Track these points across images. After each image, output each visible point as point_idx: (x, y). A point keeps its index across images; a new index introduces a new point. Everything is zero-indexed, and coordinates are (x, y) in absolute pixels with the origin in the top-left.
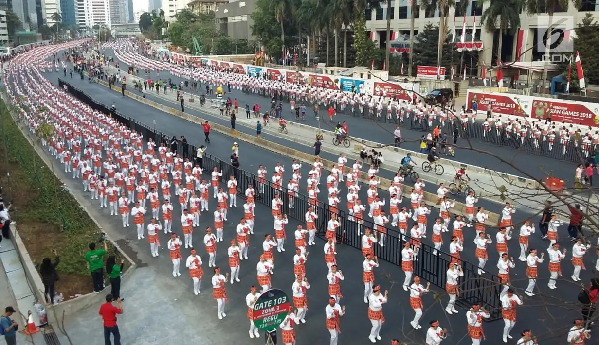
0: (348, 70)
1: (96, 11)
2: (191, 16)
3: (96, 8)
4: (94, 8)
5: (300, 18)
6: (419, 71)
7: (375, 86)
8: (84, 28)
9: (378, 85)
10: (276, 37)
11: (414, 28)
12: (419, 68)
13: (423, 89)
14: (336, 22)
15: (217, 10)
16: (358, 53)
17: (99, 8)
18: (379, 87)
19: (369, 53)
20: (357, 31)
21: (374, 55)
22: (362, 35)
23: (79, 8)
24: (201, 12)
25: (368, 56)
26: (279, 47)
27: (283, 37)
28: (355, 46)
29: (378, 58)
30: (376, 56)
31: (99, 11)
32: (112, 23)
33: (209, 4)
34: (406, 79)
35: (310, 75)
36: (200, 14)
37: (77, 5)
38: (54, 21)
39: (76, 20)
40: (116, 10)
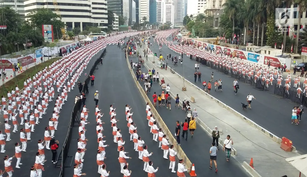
0: (260, 48)
1: (167, 16)
2: (203, 17)
3: (167, 14)
4: (166, 14)
5: (239, 18)
6: (303, 50)
7: (265, 59)
8: (160, 24)
9: (266, 58)
10: (229, 28)
11: (300, 23)
12: (303, 48)
13: (294, 62)
14: (257, 19)
15: (215, 14)
16: (269, 38)
17: (169, 14)
18: (267, 59)
19: (274, 38)
20: (268, 25)
21: (277, 39)
22: (271, 27)
23: (159, 14)
24: (209, 15)
25: (273, 40)
26: (230, 34)
27: (234, 28)
28: (267, 33)
29: (279, 42)
30: (278, 40)
31: (169, 16)
32: (174, 21)
33: (214, 11)
34: (289, 55)
35: (234, 50)
36: (209, 16)
37: (158, 13)
38: (144, 21)
39: (157, 20)
40: (178, 15)
